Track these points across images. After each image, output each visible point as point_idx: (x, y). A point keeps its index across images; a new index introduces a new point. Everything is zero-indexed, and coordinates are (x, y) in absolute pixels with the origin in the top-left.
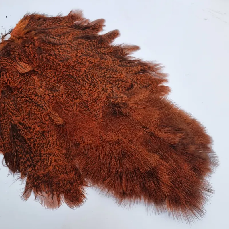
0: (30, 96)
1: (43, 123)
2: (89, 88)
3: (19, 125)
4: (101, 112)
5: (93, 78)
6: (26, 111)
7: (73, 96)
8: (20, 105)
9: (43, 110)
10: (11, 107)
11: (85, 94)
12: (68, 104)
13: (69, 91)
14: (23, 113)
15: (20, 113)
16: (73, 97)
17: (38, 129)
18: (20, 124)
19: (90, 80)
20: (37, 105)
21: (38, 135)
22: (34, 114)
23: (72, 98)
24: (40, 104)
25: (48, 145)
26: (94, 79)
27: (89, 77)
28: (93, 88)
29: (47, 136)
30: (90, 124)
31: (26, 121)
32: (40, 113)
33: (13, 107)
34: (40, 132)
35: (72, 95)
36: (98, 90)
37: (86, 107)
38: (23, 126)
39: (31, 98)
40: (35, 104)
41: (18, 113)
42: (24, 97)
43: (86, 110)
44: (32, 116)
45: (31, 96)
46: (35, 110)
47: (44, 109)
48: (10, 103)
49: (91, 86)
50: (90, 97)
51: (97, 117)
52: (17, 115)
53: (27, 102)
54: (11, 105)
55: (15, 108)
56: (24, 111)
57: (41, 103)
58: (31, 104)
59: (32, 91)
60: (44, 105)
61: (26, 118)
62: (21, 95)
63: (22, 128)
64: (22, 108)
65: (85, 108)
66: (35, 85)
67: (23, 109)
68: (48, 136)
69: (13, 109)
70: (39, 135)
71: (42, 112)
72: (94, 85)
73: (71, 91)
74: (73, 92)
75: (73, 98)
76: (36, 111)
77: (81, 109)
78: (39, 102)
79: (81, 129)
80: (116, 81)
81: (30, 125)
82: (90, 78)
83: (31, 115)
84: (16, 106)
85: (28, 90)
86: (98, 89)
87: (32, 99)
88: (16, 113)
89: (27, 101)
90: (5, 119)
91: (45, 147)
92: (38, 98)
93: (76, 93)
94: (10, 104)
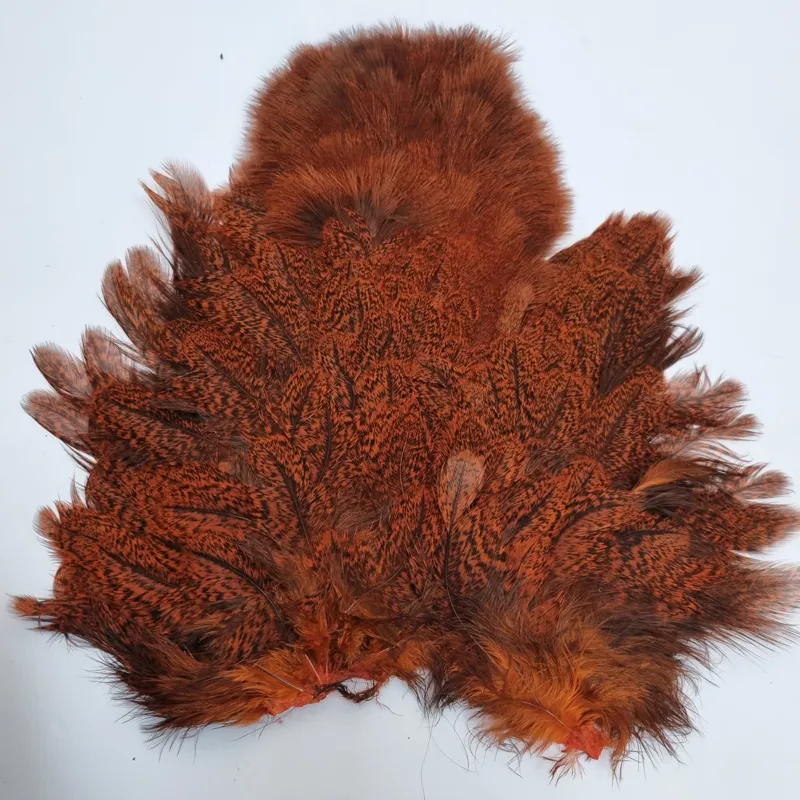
0: (509, 400)
1: (546, 327)
2: (374, 302)
3: (588, 370)
5: (333, 316)
6: (553, 377)
7: (431, 325)
11: (404, 301)
12: (459, 319)
13: (423, 340)
14: (561, 378)
15: (567, 387)
16: (433, 322)
17: (564, 329)
18: (584, 370)
19: (346, 318)
20: (519, 369)
21: (574, 320)
22: (544, 357)
23: (438, 323)
24: (511, 364)
25: (577, 291)
26: (337, 312)
27: (339, 327)
28: (368, 295)
29: (560, 303)
32: (531, 350)
33: (568, 411)
35: (429, 327)
36: (362, 281)
41: (569, 389)
42: (525, 409)
44: (553, 357)
47: (514, 350)
48: (563, 427)
49: (366, 304)
51: (440, 246)
52: (576, 389)
53: (532, 393)
54: (567, 421)
55: (567, 405)
57: (505, 364)
58: (529, 381)
61: (566, 364)
62: (525, 422)
63: (589, 360)
64: (554, 390)
65: (442, 280)
69: (572, 407)
70: (571, 317)
72: (358, 299)
73: (421, 337)
74: (420, 329)
75: (437, 318)
76: (534, 360)
77: (451, 288)
79: (491, 258)
80: (295, 268)
81: (573, 347)
82: (342, 322)
83: (553, 361)
84: (561, 407)
86: (357, 284)
88: (574, 394)
90: (606, 411)
91: (585, 295)
93: (417, 321)
94: (567, 426)
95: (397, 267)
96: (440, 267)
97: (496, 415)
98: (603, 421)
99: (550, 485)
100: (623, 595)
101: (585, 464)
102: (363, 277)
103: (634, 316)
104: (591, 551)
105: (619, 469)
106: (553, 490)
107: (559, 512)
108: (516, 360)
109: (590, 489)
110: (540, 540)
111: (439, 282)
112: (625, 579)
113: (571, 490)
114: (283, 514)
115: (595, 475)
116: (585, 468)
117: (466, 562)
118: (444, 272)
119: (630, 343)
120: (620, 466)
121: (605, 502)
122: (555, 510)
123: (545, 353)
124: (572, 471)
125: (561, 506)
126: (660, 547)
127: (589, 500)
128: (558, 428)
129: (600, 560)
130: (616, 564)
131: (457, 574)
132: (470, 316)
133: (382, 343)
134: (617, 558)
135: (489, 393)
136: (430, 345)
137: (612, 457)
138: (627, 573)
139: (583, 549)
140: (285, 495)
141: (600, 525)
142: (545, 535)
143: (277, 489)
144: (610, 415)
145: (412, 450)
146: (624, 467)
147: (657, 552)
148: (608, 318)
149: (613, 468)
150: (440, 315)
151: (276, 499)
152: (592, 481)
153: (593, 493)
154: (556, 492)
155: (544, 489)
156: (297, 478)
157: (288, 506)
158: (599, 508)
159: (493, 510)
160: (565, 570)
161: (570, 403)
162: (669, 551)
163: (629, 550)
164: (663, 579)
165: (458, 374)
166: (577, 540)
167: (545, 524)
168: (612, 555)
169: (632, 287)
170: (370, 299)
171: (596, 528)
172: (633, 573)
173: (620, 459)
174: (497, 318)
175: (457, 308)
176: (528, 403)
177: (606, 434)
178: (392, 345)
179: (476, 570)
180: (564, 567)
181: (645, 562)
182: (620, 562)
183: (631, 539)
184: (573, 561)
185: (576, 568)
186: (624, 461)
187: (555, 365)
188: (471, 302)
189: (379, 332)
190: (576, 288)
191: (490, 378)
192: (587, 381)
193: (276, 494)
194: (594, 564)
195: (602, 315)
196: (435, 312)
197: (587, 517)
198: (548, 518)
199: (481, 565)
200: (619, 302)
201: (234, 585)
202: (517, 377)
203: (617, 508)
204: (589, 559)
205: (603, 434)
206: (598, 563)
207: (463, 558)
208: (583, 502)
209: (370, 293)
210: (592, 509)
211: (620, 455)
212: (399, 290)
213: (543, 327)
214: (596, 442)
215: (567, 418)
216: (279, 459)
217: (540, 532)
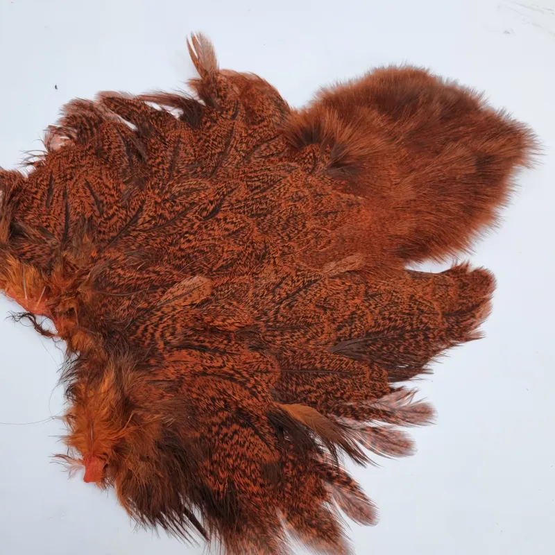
0: (278, 296)
1: (349, 290)
3: (342, 332)
4: (343, 195)
6: (315, 311)
7: (294, 230)
8: (297, 318)
9: (319, 282)
10: (297, 337)
11: (296, 207)
12: (312, 241)
13: (280, 232)
15: (316, 324)
17: (357, 301)
18: (339, 329)
20: (304, 290)
21: (371, 305)
23: (298, 233)
24: (303, 284)
25: (394, 294)
30: (363, 217)
31: (338, 318)
32: (324, 290)
33: (299, 333)
34: (366, 300)
37: (327, 214)
38: (345, 326)
39: (284, 295)
40: (302, 293)
41: (315, 326)
42: (279, 308)
43: (334, 216)
44: (330, 304)
45: (279, 294)
46: (315, 295)
48: (285, 337)
50: (305, 200)
52: (319, 330)
54: (291, 337)
55: (302, 331)
56: (315, 315)
57: (301, 281)
58: (300, 300)
59: (264, 292)
60: (307, 278)
61: (332, 315)
62: (271, 313)
63: (349, 328)
64: (307, 317)
65: (329, 218)
66: (245, 284)
67: (309, 315)
68: (375, 288)
70: (371, 302)
71: (322, 285)
74: (286, 226)
75: (301, 231)
76: (318, 295)
78: (297, 284)
81: (349, 313)
84: (299, 328)
85: (258, 298)
87: (287, 294)
89: (289, 304)
91: (396, 301)
92: (287, 284)
94: (288, 339)
95: (315, 190)
96: (337, 212)
97: (262, 296)
98: (313, 360)
99: (239, 350)
100: (198, 435)
101: (271, 365)
102: (292, 178)
103: (411, 340)
104: (213, 399)
105: (287, 389)
106: (237, 354)
107: (225, 366)
108: (309, 285)
109: (257, 376)
110: (196, 364)
111: (327, 217)
112: (210, 431)
113: (248, 365)
114: (114, 227)
115: (270, 375)
116: (269, 366)
117: (147, 326)
118: (336, 216)
119: (388, 349)
120: (290, 388)
121: (254, 390)
122: (223, 363)
123: (328, 299)
124: (261, 359)
125: (230, 365)
126: (251, 442)
127: (248, 380)
128: (282, 334)
129: (212, 408)
130: (215, 419)
131: (138, 327)
132: (319, 247)
133: (259, 212)
134: (220, 418)
135: (273, 284)
136: (280, 238)
137: (291, 379)
138: (214, 429)
139: (211, 393)
140: (126, 222)
141: (234, 394)
142: (202, 366)
143: (127, 215)
144: (320, 362)
145: (202, 264)
146: (291, 391)
147: (245, 442)
148: (392, 324)
149: (284, 384)
150: (304, 230)
151: (121, 218)
152: (264, 375)
153: (255, 380)
154: (236, 357)
155: (233, 348)
156: (140, 221)
157: (120, 226)
158: (246, 388)
159: (187, 318)
160: (188, 390)
161: (306, 332)
162: (253, 450)
163: (232, 423)
164: (229, 456)
165: (274, 262)
166: (214, 386)
167: (209, 361)
168: (220, 414)
169: (432, 327)
170: (280, 188)
171: (230, 392)
172: (218, 434)
173: (294, 386)
174: (331, 261)
175: (318, 237)
176: (284, 308)
177: (305, 367)
178: (262, 218)
179: (148, 335)
180: (190, 388)
181: (231, 438)
182: (220, 422)
183: (241, 421)
184: (198, 392)
185: (194, 396)
186: (296, 389)
187: (325, 309)
188: (330, 242)
189: (264, 206)
190: (397, 292)
191: (284, 278)
192: (332, 335)
193: (123, 217)
194: (205, 406)
195: (390, 319)
196: (304, 226)
197: (234, 383)
198: (215, 361)
199: (152, 335)
200: (411, 325)
201: (58, 228)
202: (297, 292)
203: (255, 399)
204: (206, 400)
205: (302, 365)
206: (208, 407)
207: (148, 323)
208: (243, 377)
209: (283, 186)
210: (243, 384)
211: (297, 384)
212: (301, 201)
213: (347, 288)
214: (293, 364)
215: (294, 336)
216: (145, 206)
217: (202, 361)
